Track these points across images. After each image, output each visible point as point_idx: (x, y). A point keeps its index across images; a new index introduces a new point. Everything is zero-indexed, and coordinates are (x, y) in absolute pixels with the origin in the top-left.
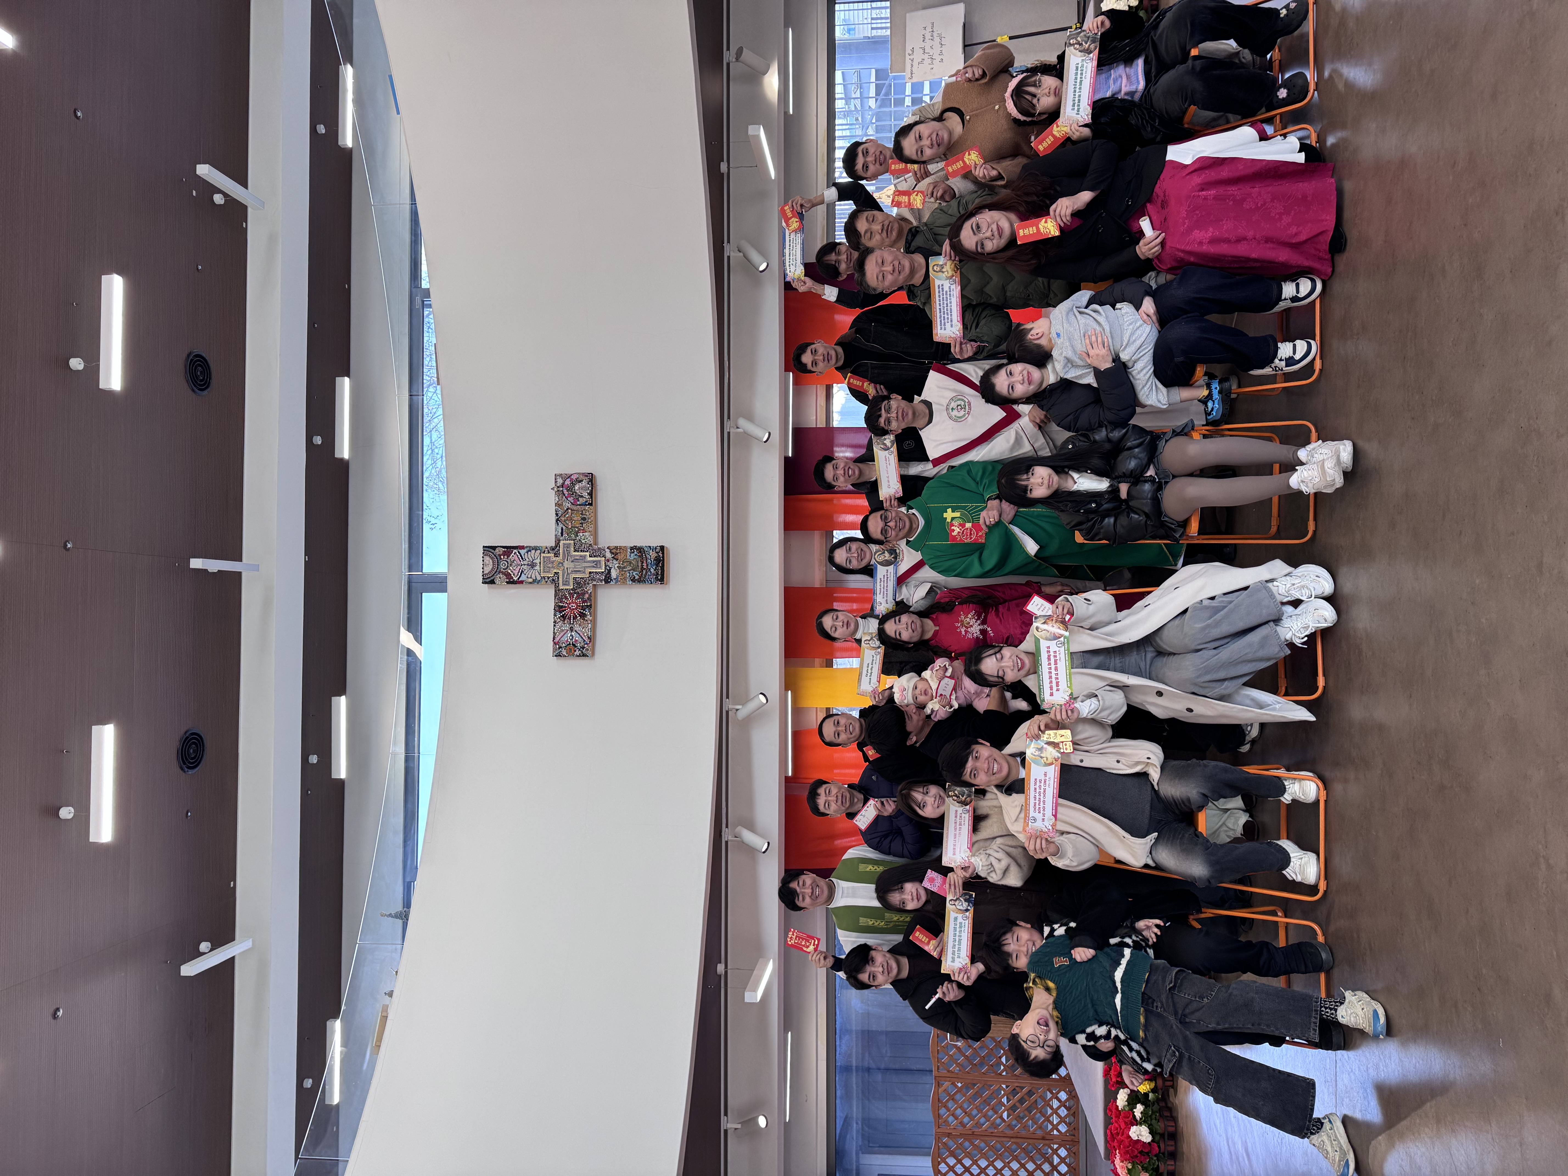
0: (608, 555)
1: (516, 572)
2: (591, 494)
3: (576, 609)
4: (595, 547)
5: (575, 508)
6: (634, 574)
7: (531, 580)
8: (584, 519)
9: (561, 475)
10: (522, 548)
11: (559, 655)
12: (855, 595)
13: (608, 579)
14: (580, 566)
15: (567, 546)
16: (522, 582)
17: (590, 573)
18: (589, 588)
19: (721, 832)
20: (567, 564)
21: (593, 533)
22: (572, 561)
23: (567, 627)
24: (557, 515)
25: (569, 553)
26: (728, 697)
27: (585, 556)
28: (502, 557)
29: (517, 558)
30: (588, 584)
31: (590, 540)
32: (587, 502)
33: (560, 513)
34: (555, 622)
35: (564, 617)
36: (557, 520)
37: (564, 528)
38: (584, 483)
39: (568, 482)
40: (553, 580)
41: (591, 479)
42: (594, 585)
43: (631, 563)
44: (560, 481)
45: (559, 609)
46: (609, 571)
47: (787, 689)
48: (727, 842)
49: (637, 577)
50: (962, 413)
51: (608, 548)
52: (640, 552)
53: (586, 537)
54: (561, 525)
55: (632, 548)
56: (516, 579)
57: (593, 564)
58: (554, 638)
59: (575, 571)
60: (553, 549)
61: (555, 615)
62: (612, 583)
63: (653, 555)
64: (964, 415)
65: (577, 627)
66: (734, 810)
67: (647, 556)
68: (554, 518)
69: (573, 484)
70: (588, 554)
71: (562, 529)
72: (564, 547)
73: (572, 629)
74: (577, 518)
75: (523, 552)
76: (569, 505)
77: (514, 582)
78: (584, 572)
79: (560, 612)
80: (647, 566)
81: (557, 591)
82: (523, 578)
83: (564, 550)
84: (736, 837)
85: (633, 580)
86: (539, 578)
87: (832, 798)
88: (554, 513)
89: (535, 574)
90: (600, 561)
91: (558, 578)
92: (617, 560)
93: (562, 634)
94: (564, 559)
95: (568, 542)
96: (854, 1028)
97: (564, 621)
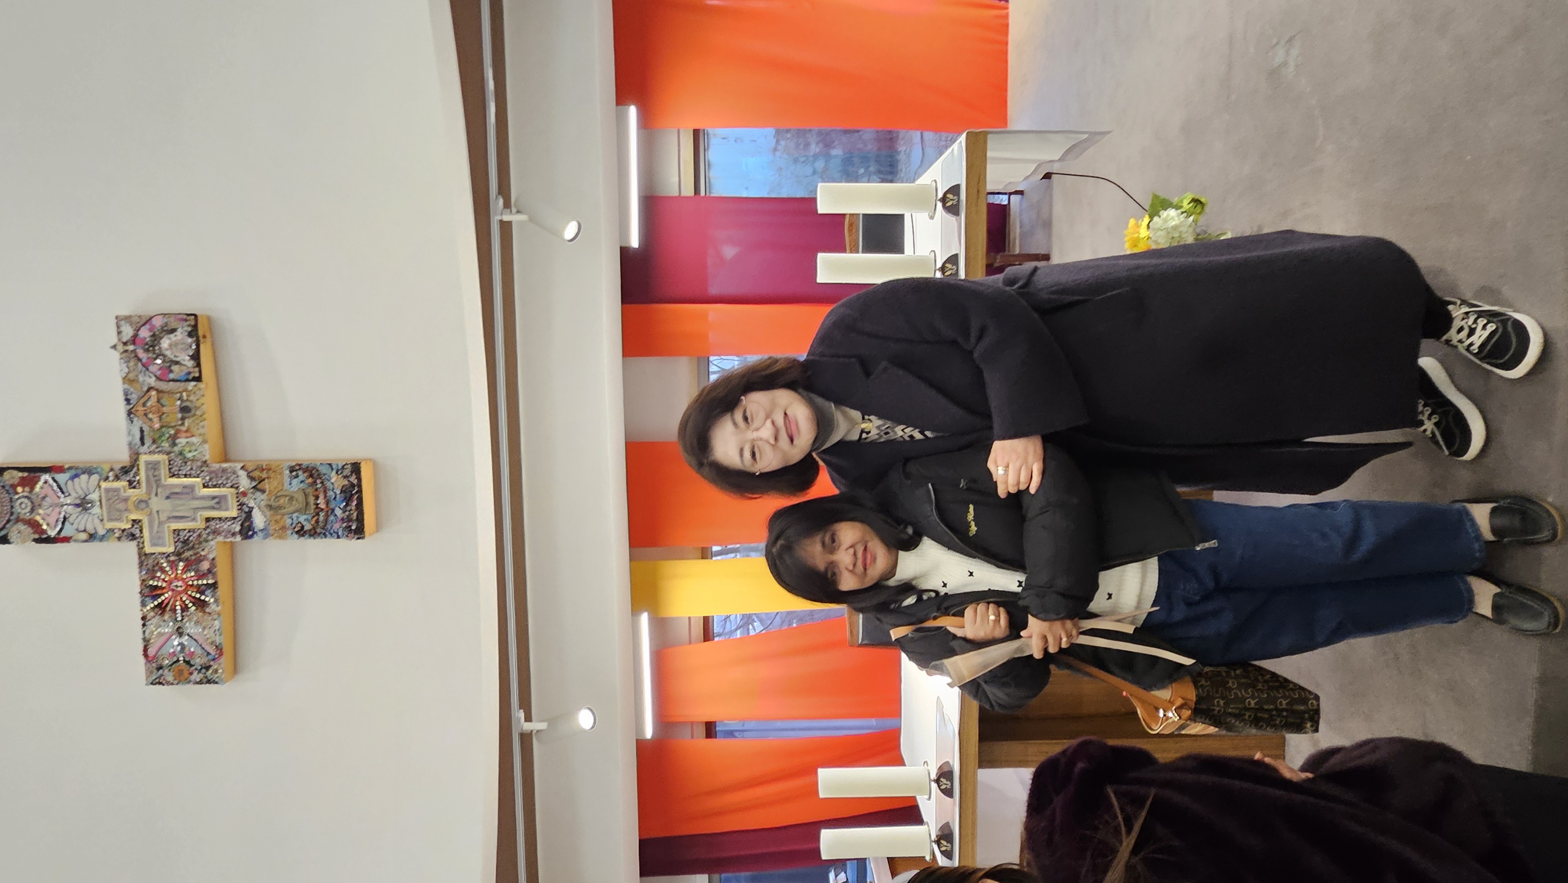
0: (245, 483)
1: (52, 520)
2: (196, 357)
3: (185, 591)
4: (216, 467)
5: (163, 386)
6: (302, 519)
7: (84, 536)
8: (185, 410)
9: (127, 319)
10: (60, 469)
11: (159, 682)
13: (247, 531)
14: (184, 506)
15: (153, 467)
16: (67, 540)
17: (208, 520)
18: (211, 550)
20: (156, 503)
22: (168, 498)
23: (168, 628)
24: (128, 401)
25: (158, 481)
27: (192, 488)
28: (19, 489)
29: (50, 493)
30: (206, 541)
31: (203, 452)
32: (189, 373)
33: (134, 397)
34: (144, 618)
35: (161, 608)
36: (129, 413)
37: (146, 428)
38: (180, 335)
39: (145, 333)
40: (132, 535)
41: (194, 325)
42: (219, 544)
43: (291, 498)
44: (128, 332)
45: (150, 592)
46: (249, 514)
49: (308, 527)
51: (243, 469)
52: (311, 476)
53: (194, 447)
54: (138, 423)
55: (292, 470)
56: (53, 533)
57: (211, 503)
58: (145, 650)
59: (175, 517)
60: (126, 472)
61: (143, 604)
62: (256, 538)
63: (336, 482)
65: (190, 628)
67: (328, 484)
68: (121, 408)
69: (156, 338)
70: (199, 481)
71: (142, 431)
72: (147, 469)
73: (180, 632)
74: (172, 407)
75: (62, 478)
76: (152, 381)
77: (49, 540)
78: (194, 520)
79: (154, 599)
80: (327, 503)
81: (143, 556)
82: (67, 532)
83: (147, 477)
85: (301, 532)
86: (101, 532)
88: (122, 398)
89: (91, 521)
90: (226, 496)
91: (141, 531)
92: (263, 491)
93: (161, 642)
94: (149, 493)
95: (157, 457)
97: (162, 614)
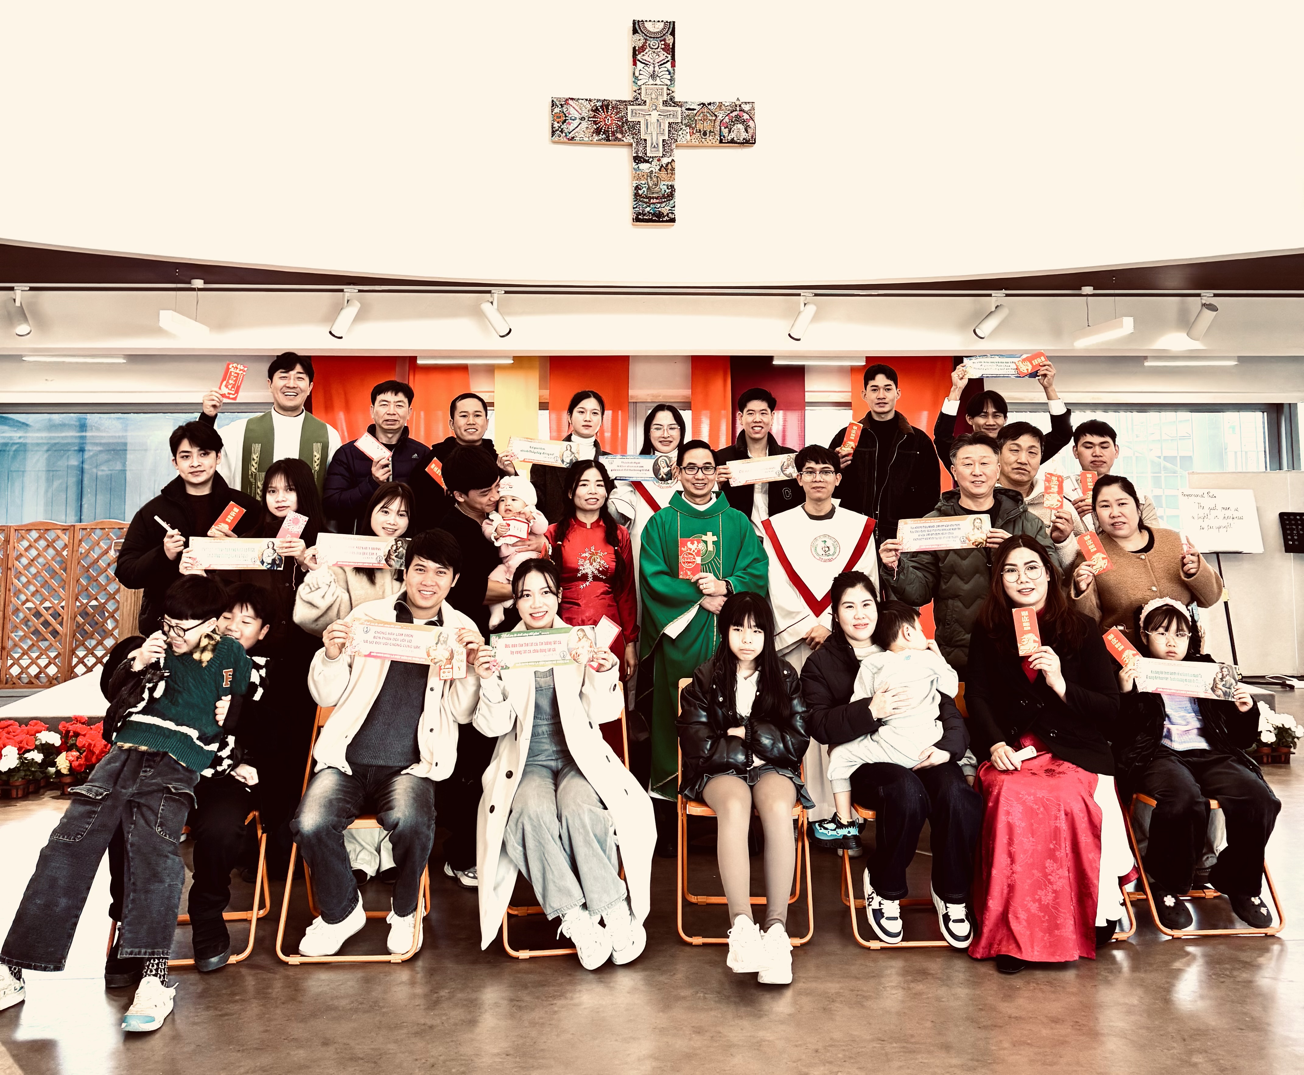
1: (645, 58)
2: (732, 141)
3: (606, 124)
4: (674, 146)
5: (718, 123)
6: (644, 189)
7: (637, 74)
8: (705, 134)
9: (753, 109)
10: (673, 65)
11: (553, 104)
12: (620, 434)
13: (638, 159)
14: (653, 129)
15: (675, 115)
16: (635, 64)
17: (645, 140)
18: (629, 139)
19: (354, 284)
20: (655, 114)
21: (690, 144)
22: (658, 120)
23: (585, 115)
24: (710, 104)
25: (668, 117)
26: (506, 292)
27: (663, 134)
28: (663, 43)
29: (661, 59)
30: (633, 138)
31: (682, 140)
32: (724, 137)
33: (711, 107)
34: (590, 100)
35: (596, 110)
36: (704, 104)
37: (695, 112)
38: (744, 135)
39: (746, 116)
40: (637, 99)
41: (749, 142)
42: (631, 145)
43: (656, 185)
44: (746, 108)
45: (606, 106)
46: (647, 162)
47: (515, 358)
48: (342, 291)
49: (640, 192)
50: (821, 552)
51: (673, 160)
52: (668, 196)
53: (685, 136)
54: (698, 108)
55: (672, 186)
56: (639, 57)
57: (655, 144)
58: (572, 99)
59: (647, 123)
60: (671, 99)
61: (598, 101)
62: (634, 164)
63: (665, 210)
64: (818, 554)
65: (584, 124)
66: (377, 299)
67: (663, 205)
68: (706, 101)
69: (743, 122)
70: (666, 138)
71: (694, 110)
72: (673, 111)
73: (583, 119)
74: (707, 126)
75: (669, 65)
76: (720, 118)
77: (634, 55)
78: (646, 133)
79: (601, 107)
80: (653, 203)
81: (625, 103)
82: (640, 66)
83: (670, 111)
84: (348, 301)
85: (637, 188)
86: (639, 83)
87: (392, 409)
88: (712, 101)
89: (644, 79)
90: (658, 151)
91: (639, 105)
92: (660, 170)
93: (577, 108)
94: (661, 111)
95: (680, 117)
96: (129, 434)
97: (592, 110)
